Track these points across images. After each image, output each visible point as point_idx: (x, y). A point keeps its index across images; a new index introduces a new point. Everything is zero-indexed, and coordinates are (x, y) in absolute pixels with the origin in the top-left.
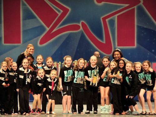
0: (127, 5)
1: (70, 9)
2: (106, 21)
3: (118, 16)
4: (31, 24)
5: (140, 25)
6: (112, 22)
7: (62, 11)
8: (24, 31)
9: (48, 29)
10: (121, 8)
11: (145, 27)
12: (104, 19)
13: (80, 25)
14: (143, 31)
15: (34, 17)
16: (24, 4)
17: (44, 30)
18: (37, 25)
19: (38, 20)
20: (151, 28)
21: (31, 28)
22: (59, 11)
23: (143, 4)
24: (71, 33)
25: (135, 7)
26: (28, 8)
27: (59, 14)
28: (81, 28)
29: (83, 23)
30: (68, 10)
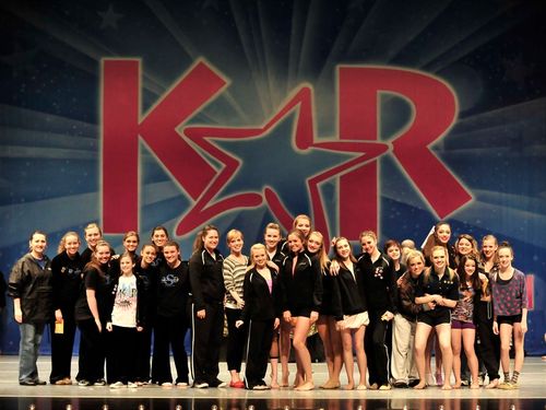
0: (361, 154)
1: (241, 161)
2: (316, 188)
3: (341, 177)
4: (160, 192)
5: (387, 196)
6: (329, 189)
7: (224, 166)
8: (145, 208)
9: (194, 203)
10: (349, 160)
11: (398, 200)
12: (313, 183)
13: (263, 195)
14: (393, 209)
15: (166, 178)
16: (145, 152)
17: (187, 204)
18: (171, 195)
19: (173, 185)
20: (411, 203)
21: (159, 200)
22: (218, 166)
23: (394, 151)
24: (243, 212)
25: (378, 158)
26: (153, 159)
27: (219, 172)
28: (265, 201)
29: (267, 191)
30: (237, 163)
